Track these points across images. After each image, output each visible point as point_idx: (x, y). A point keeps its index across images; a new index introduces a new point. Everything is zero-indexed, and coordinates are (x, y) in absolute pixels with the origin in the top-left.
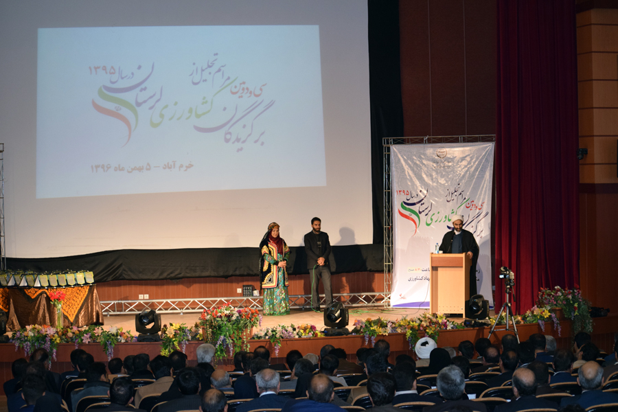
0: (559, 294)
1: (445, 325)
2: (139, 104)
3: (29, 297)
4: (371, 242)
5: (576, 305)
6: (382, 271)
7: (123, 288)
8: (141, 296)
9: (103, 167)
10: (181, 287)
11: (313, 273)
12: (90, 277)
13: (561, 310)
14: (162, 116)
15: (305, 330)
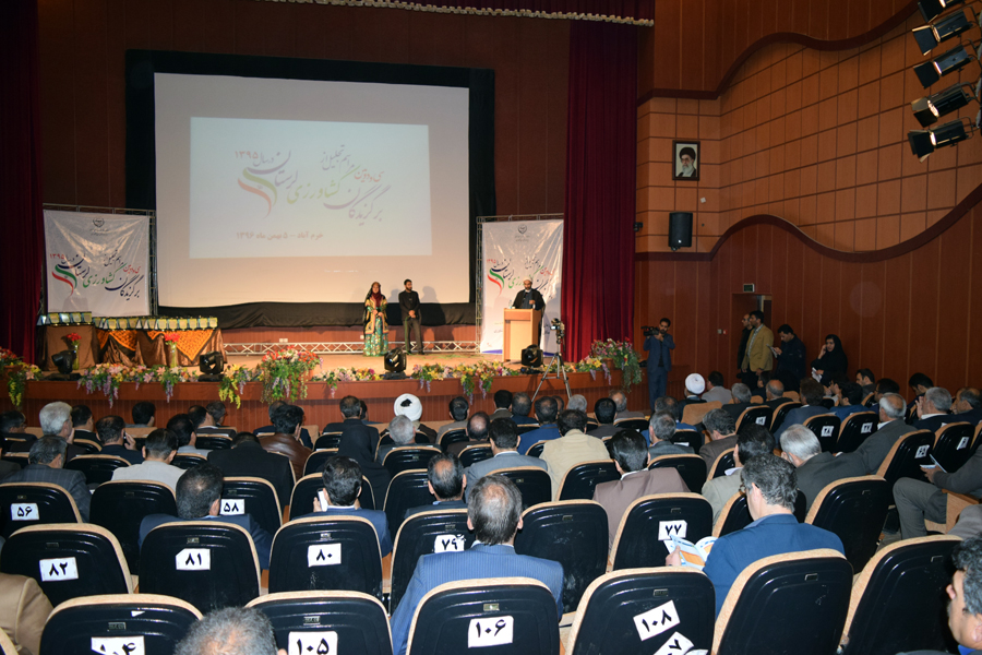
0: (611, 346)
1: (500, 371)
2: (278, 184)
3: (150, 338)
4: (468, 301)
5: (626, 356)
6: (474, 324)
7: (266, 333)
8: (281, 340)
9: (247, 234)
10: (315, 334)
11: (406, 323)
12: (213, 322)
13: (612, 361)
14: (297, 194)
15: (363, 373)
